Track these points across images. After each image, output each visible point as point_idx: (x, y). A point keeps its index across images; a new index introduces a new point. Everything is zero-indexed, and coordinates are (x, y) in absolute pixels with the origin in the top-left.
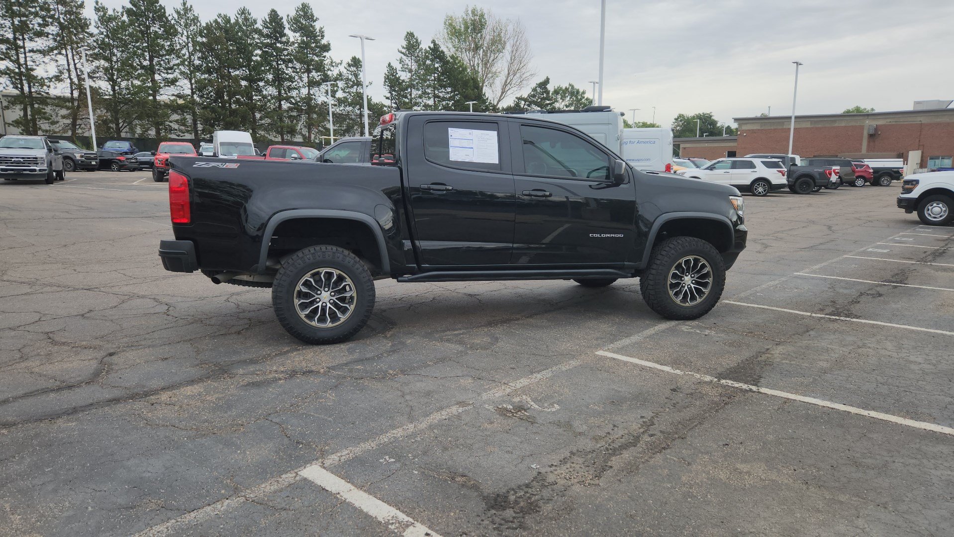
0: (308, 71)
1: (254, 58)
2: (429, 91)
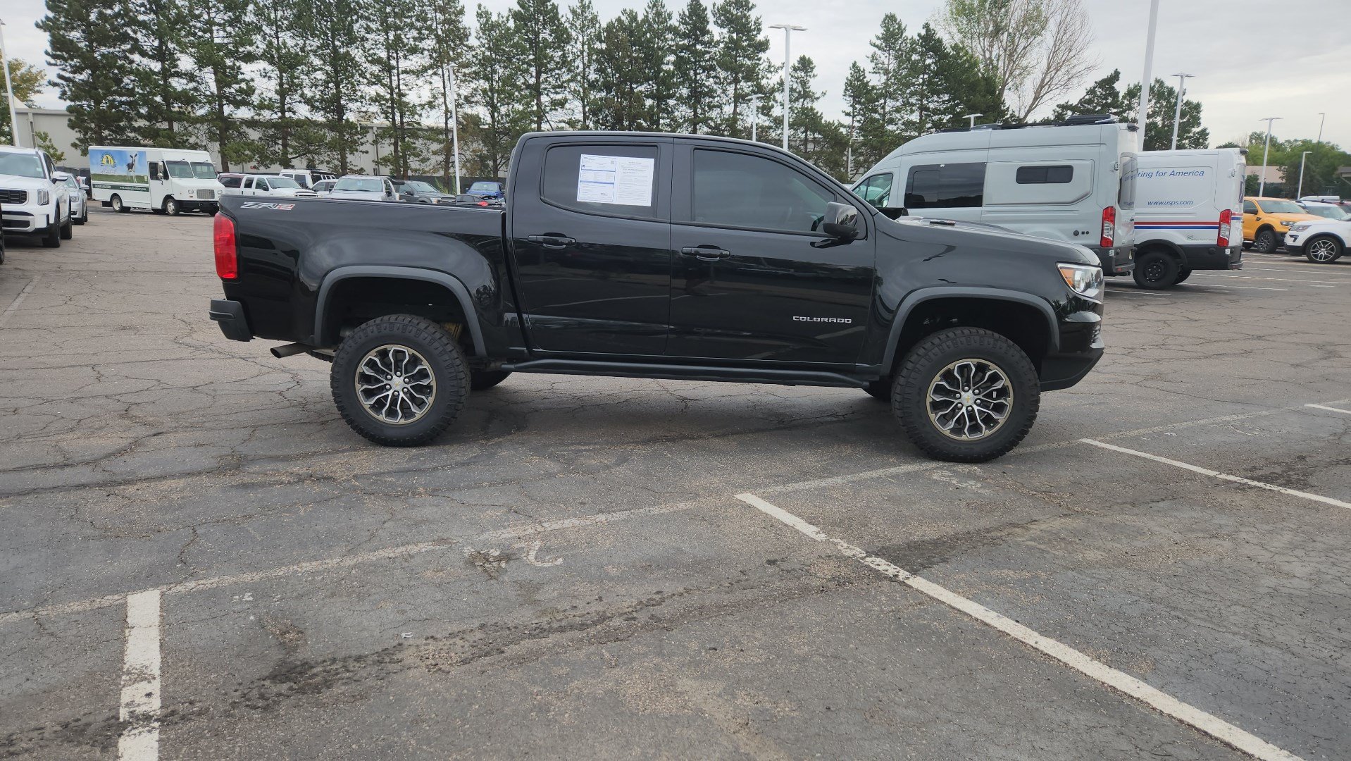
0: (736, 81)
1: (665, 67)
2: (913, 100)
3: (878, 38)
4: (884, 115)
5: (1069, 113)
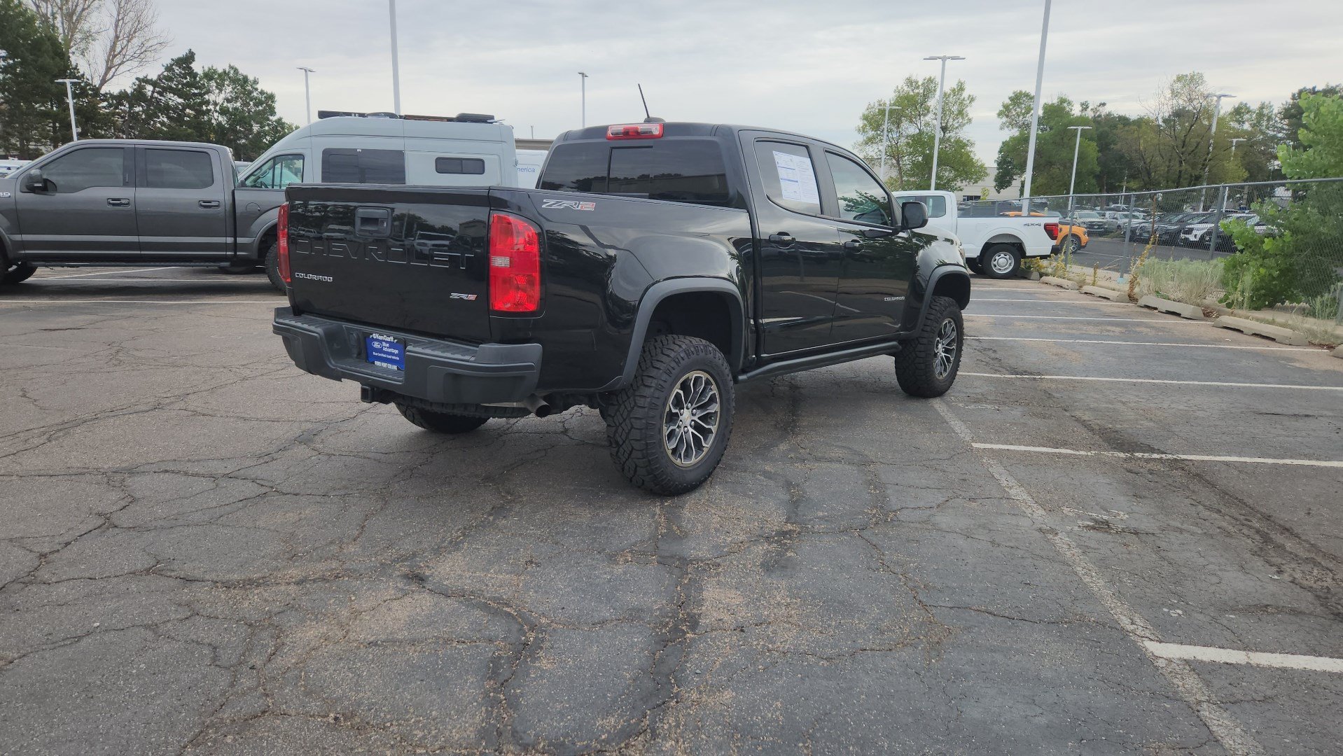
5: (149, 88)
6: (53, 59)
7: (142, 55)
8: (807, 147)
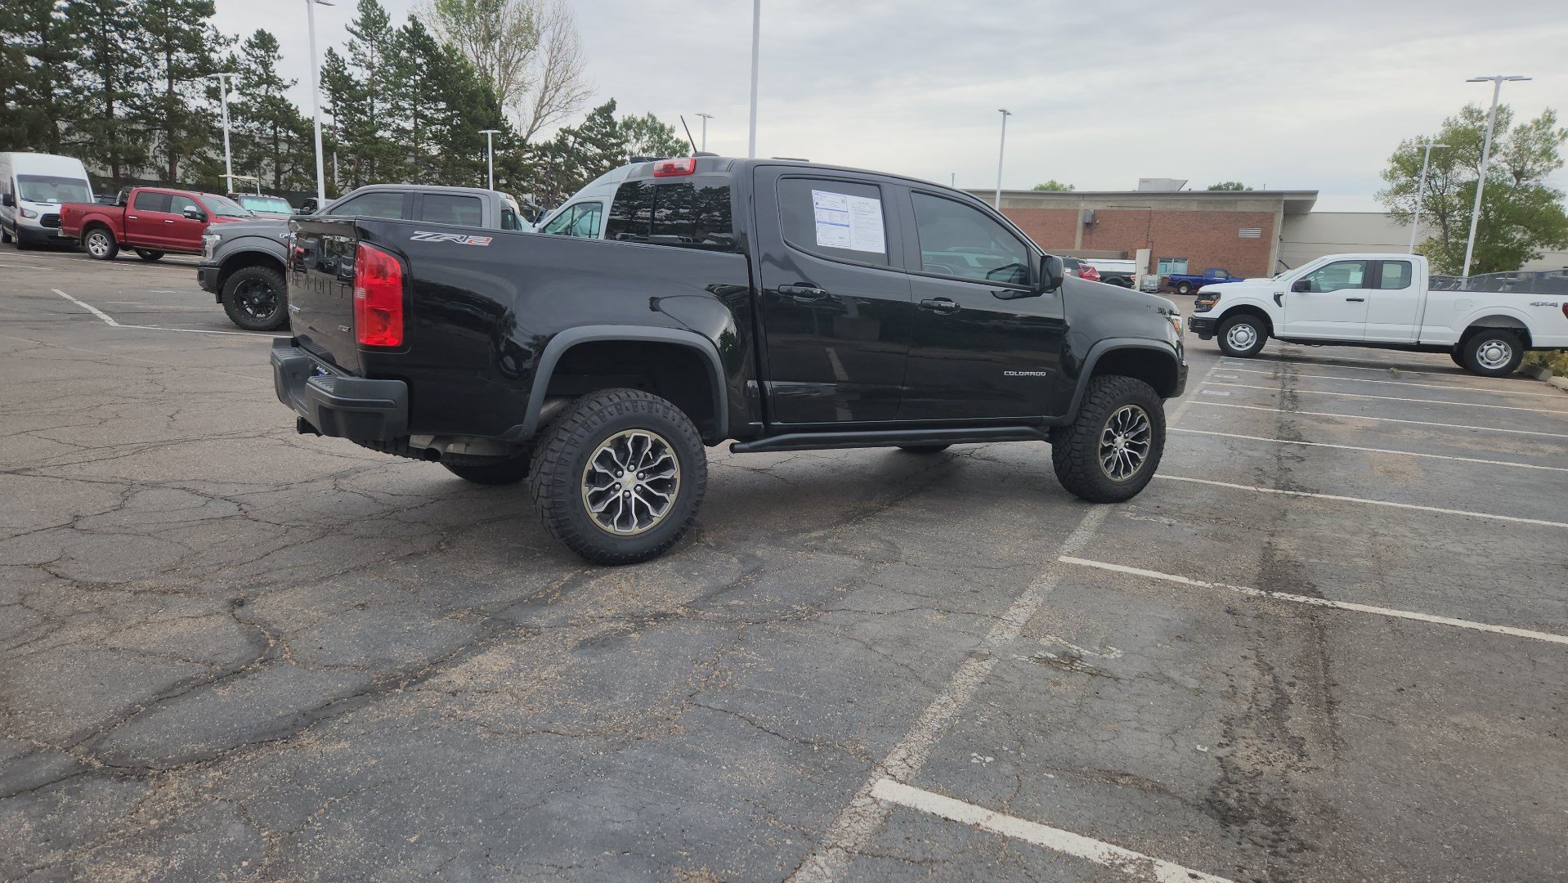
0: (169, 49)
1: (54, 15)
2: (405, 104)
3: (356, 23)
4: (372, 117)
5: (571, 138)
6: (486, 110)
7: (566, 108)
8: (879, 186)
